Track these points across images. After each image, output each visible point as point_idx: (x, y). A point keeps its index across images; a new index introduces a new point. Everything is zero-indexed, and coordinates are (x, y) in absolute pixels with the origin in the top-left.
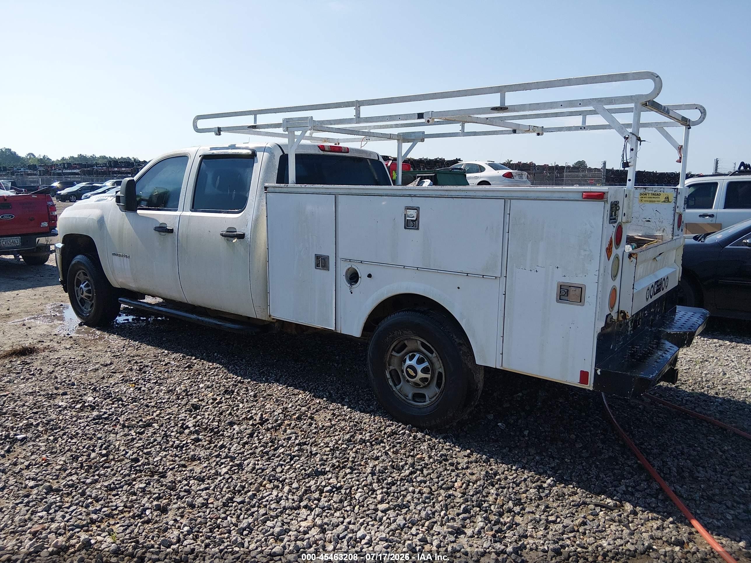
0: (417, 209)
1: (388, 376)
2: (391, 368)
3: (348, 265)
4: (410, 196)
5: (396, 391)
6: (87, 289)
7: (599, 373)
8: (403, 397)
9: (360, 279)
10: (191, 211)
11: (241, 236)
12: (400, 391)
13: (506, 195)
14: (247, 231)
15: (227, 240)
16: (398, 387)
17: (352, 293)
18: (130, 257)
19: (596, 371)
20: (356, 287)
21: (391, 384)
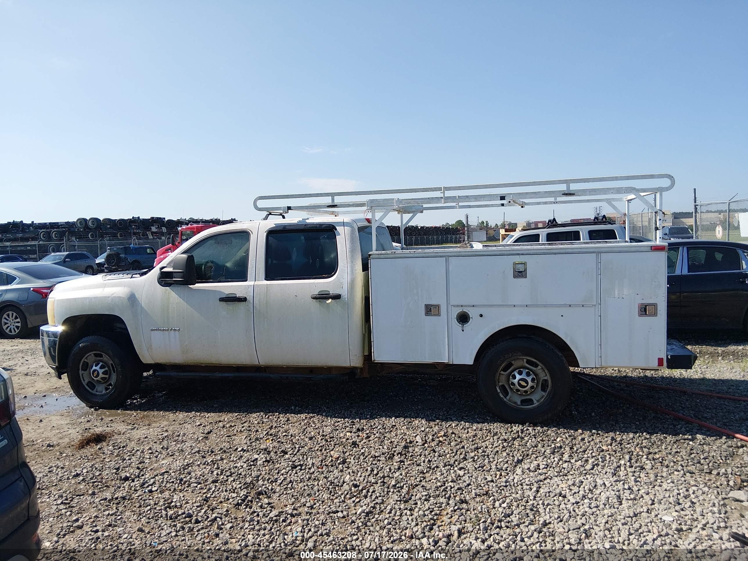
0: (525, 264)
1: (499, 391)
2: (500, 384)
3: (459, 310)
4: (518, 254)
5: (507, 401)
6: (103, 370)
7: (669, 357)
8: (513, 405)
9: (471, 319)
10: (266, 279)
11: (337, 297)
12: (509, 400)
13: (597, 250)
14: (344, 292)
15: (320, 301)
16: (508, 397)
17: (463, 331)
18: (181, 330)
19: (667, 356)
20: (467, 326)
21: (502, 396)
